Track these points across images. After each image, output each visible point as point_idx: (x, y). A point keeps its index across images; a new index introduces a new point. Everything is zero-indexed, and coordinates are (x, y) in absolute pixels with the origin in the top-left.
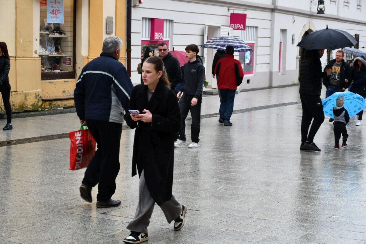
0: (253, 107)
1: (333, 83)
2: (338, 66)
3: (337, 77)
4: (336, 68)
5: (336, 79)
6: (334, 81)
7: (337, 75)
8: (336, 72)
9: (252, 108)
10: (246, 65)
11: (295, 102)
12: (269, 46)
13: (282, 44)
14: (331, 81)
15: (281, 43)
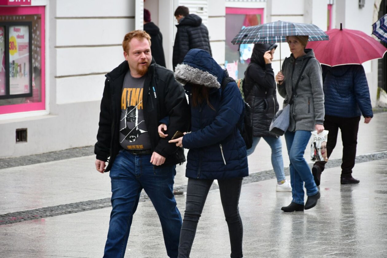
0: (263, 170)
1: (129, 147)
2: (136, 88)
3: (137, 124)
4: (131, 91)
5: (136, 132)
6: (132, 139)
7: (137, 116)
8: (133, 107)
9: (261, 173)
10: (243, 63)
11: (370, 156)
12: (302, 15)
13: (334, 8)
14: (123, 140)
15: (330, 6)
